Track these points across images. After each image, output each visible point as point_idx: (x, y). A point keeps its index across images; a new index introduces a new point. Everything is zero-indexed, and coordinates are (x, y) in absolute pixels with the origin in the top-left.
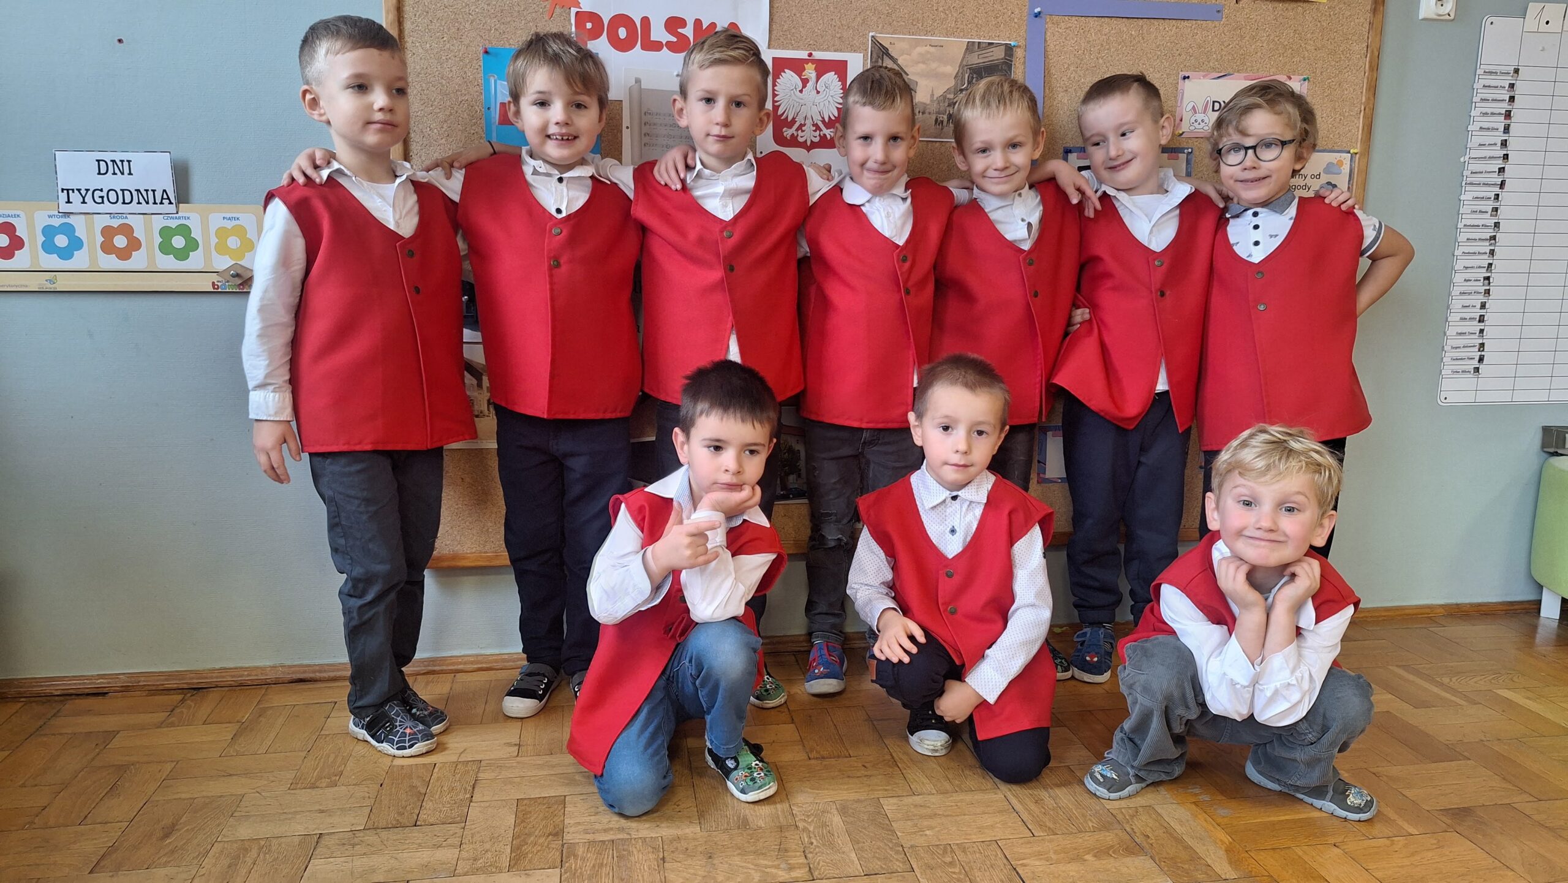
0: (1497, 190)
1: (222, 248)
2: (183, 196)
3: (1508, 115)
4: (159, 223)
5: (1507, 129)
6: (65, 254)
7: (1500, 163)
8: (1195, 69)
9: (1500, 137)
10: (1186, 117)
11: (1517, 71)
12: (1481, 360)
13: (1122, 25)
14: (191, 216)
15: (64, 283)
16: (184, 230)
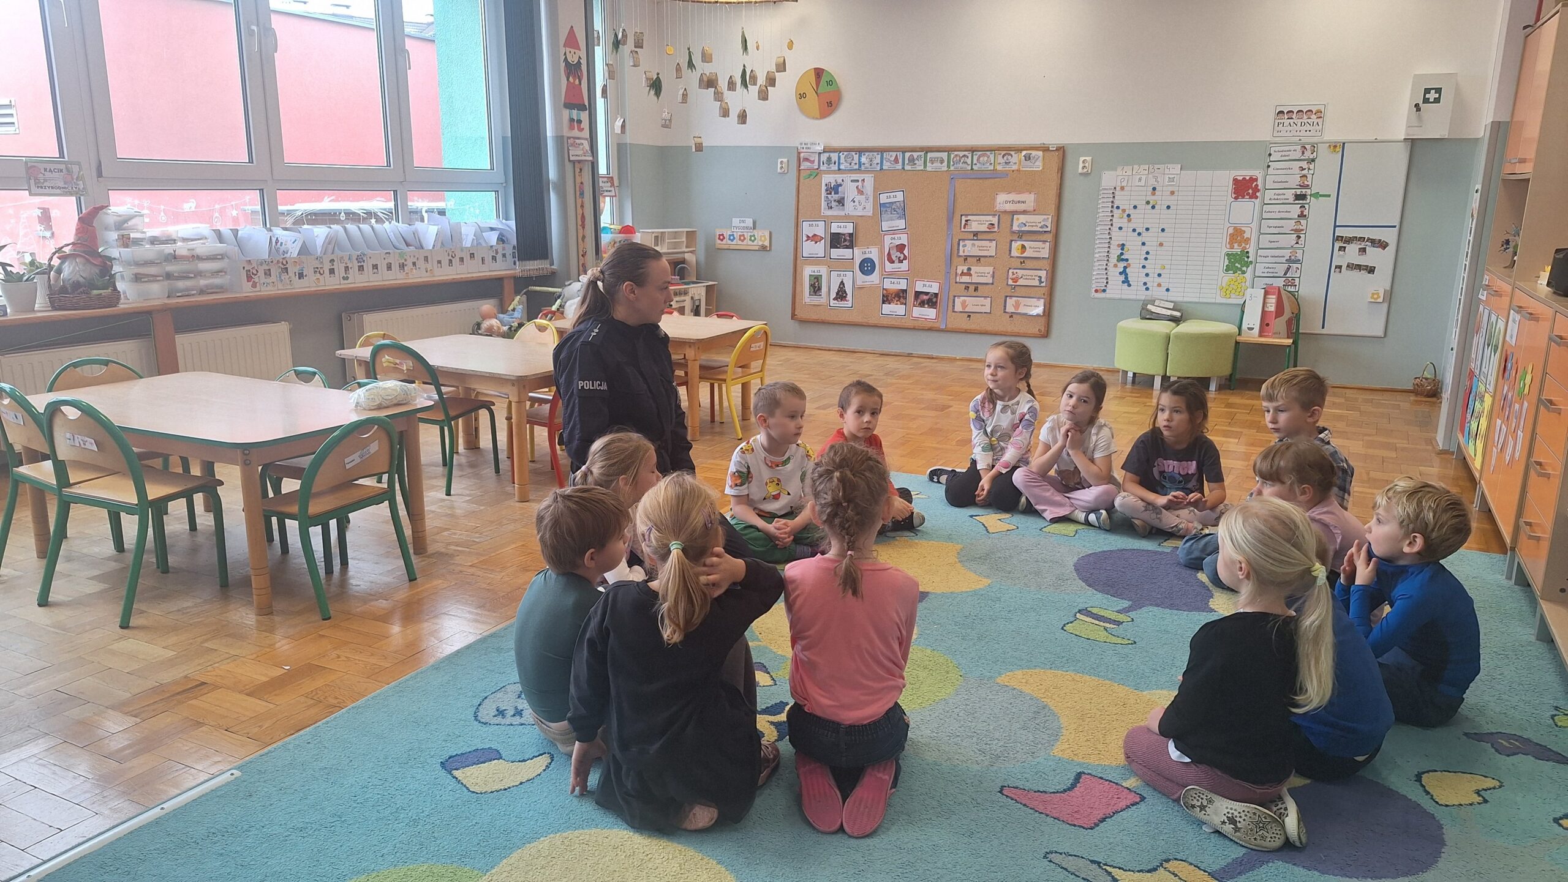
0: (1110, 226)
1: (761, 240)
2: (754, 228)
3: (1112, 202)
4: (750, 234)
5: (1113, 207)
6: (732, 240)
7: (1111, 218)
8: (1002, 191)
9: (1109, 209)
10: (998, 205)
11: (1115, 188)
12: (1107, 283)
13: (978, 180)
14: (755, 232)
15: (731, 247)
16: (754, 236)
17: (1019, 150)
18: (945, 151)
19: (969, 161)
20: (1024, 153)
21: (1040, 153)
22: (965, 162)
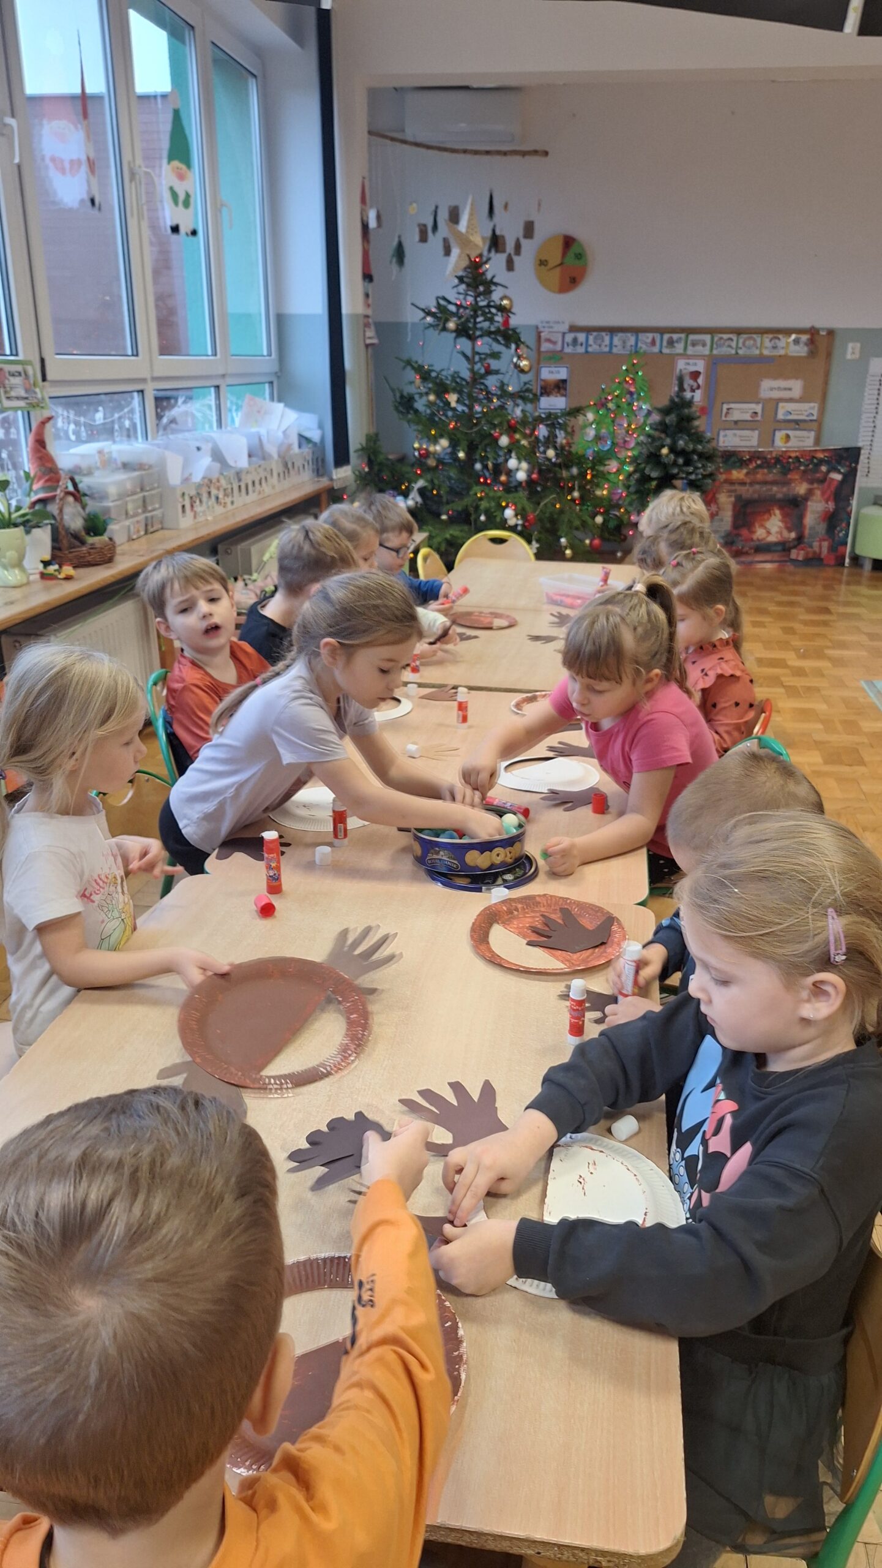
0: (875, 414)
3: (879, 390)
5: (879, 394)
7: (876, 406)
8: (767, 377)
9: (876, 397)
10: (761, 392)
12: (868, 472)
13: (741, 366)
17: (788, 332)
18: (708, 333)
19: (734, 344)
20: (791, 336)
22: (730, 346)
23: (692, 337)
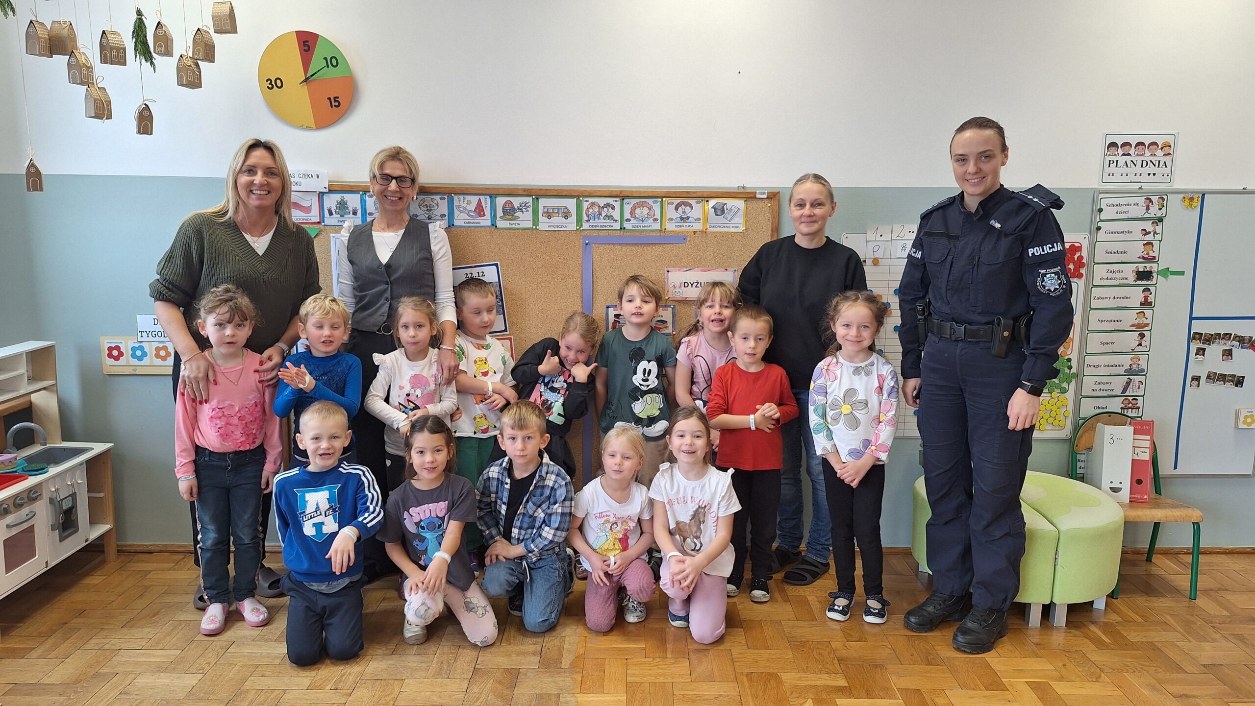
6: (140, 359)
8: (674, 267)
10: (671, 290)
13: (632, 248)
15: (139, 371)
17: (704, 196)
18: (571, 196)
19: (616, 214)
20: (712, 202)
21: (740, 204)
22: (609, 217)
23: (543, 202)
